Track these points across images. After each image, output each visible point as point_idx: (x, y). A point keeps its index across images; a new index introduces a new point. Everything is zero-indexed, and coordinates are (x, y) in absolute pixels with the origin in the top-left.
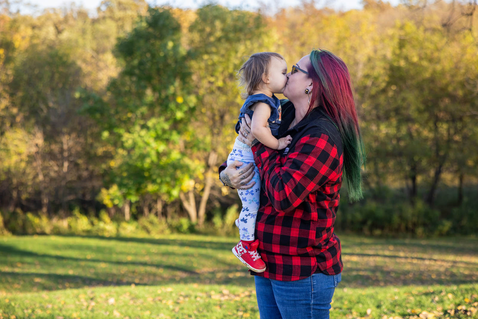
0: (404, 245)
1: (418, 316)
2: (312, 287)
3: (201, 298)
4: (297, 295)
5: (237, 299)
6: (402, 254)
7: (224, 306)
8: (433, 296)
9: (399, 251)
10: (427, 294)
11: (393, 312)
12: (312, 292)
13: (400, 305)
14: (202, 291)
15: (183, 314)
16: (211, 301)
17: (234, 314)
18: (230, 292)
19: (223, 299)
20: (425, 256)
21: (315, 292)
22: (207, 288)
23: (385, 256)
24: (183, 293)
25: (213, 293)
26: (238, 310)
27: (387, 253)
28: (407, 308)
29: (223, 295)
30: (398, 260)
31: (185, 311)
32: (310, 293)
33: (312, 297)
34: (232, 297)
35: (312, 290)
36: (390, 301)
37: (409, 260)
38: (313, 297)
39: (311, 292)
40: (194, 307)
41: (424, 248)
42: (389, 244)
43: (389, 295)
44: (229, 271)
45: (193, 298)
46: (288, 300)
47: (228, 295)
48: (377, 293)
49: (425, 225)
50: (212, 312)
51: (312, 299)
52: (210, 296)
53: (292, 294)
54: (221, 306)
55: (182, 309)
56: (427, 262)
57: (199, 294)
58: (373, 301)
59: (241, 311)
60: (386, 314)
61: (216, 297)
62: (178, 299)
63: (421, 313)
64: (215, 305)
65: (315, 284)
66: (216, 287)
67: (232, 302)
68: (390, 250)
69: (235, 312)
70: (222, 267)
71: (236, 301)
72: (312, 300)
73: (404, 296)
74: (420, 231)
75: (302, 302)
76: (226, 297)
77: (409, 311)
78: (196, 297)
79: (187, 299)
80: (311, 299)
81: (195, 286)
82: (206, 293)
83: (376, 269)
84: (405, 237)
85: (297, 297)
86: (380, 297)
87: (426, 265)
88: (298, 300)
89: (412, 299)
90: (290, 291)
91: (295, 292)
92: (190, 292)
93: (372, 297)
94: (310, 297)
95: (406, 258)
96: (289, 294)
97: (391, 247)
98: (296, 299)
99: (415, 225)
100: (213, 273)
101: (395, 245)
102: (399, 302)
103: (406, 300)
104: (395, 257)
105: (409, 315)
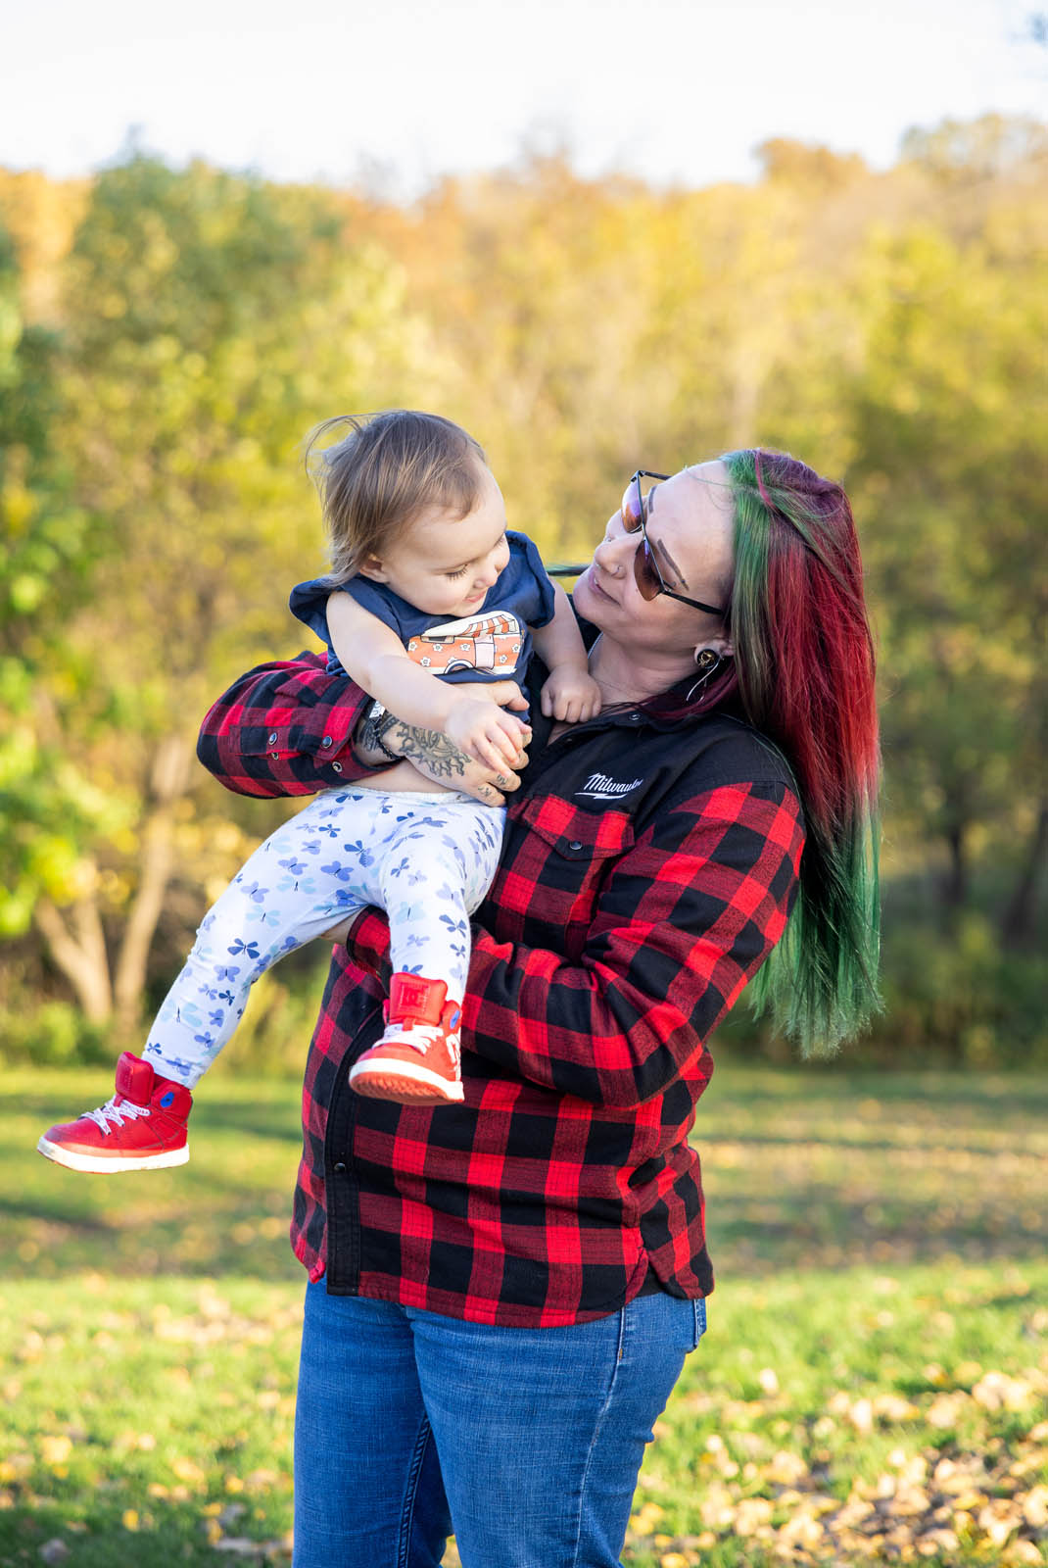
0: (918, 1096)
1: (968, 1391)
2: (618, 1344)
3: (114, 1334)
4: (550, 1371)
5: (260, 1336)
6: (908, 1133)
7: (206, 1370)
8: (1025, 1309)
9: (900, 1121)
10: (1003, 1303)
11: (872, 1378)
12: (618, 1364)
13: (898, 1351)
14: (119, 1307)
15: (35, 1409)
16: (154, 1349)
17: (243, 1403)
18: (234, 1307)
19: (201, 1337)
20: (1001, 1138)
21: (630, 1363)
22: (138, 1291)
23: (845, 1144)
24: (43, 1318)
25: (162, 1316)
26: (258, 1385)
27: (855, 1130)
28: (926, 1361)
29: (204, 1322)
30: (895, 1159)
31: (47, 1397)
32: (609, 1367)
33: (614, 1384)
34: (240, 1328)
35: (619, 1354)
36: (862, 1333)
37: (937, 1160)
38: (617, 1386)
39: (613, 1364)
40: (83, 1375)
41: (996, 1109)
42: (859, 1092)
43: (854, 1310)
44: (238, 1217)
45: (79, 1339)
46: (504, 1396)
47: (226, 1322)
48: (809, 1302)
49: (997, 1018)
50: (154, 1395)
51: (608, 1395)
52: (147, 1328)
53: (529, 1370)
54: (190, 1367)
55: (34, 1385)
56: (1008, 1165)
57: (108, 1320)
58: (794, 1335)
59: (272, 1388)
60: (844, 1386)
61: (174, 1331)
62: (22, 1343)
63: (978, 1381)
64: (168, 1365)
65: (632, 1328)
66: (180, 1289)
67: (239, 1353)
68: (863, 1120)
69: (247, 1392)
70: (211, 1200)
71: (256, 1349)
72: (611, 1398)
73: (912, 1311)
74: (979, 1040)
75: (560, 1405)
76: (217, 1331)
77: (932, 1374)
78: (92, 1334)
79: (57, 1344)
80: (605, 1392)
81: (92, 1285)
82: (136, 1312)
83: (810, 1197)
84: (922, 1067)
85: (547, 1382)
86: (822, 1317)
87: (1003, 1179)
88: (548, 1396)
89: (946, 1323)
90: (523, 1355)
91: (544, 1359)
92: (73, 1314)
93: (789, 1318)
94: (606, 1383)
95: (926, 1147)
96: (514, 1368)
97: (871, 1107)
98: (543, 1389)
99: (963, 1018)
100: (172, 1228)
101: (884, 1096)
102: (895, 1339)
103: (919, 1329)
104: (883, 1145)
105: (934, 1389)
